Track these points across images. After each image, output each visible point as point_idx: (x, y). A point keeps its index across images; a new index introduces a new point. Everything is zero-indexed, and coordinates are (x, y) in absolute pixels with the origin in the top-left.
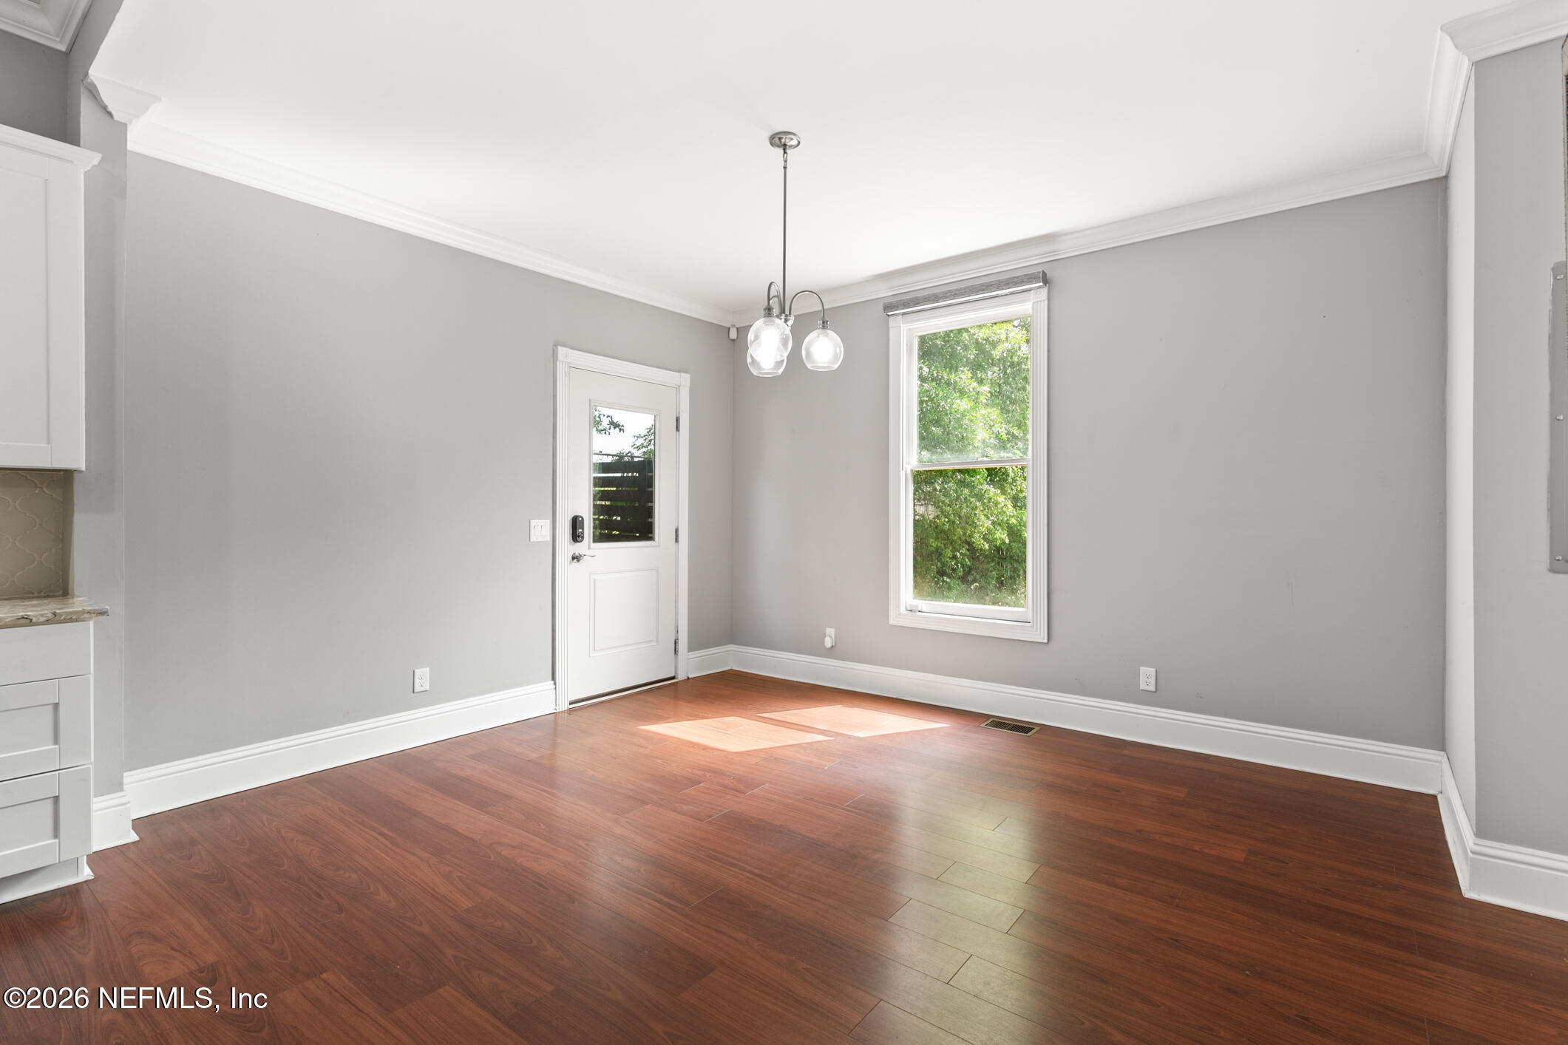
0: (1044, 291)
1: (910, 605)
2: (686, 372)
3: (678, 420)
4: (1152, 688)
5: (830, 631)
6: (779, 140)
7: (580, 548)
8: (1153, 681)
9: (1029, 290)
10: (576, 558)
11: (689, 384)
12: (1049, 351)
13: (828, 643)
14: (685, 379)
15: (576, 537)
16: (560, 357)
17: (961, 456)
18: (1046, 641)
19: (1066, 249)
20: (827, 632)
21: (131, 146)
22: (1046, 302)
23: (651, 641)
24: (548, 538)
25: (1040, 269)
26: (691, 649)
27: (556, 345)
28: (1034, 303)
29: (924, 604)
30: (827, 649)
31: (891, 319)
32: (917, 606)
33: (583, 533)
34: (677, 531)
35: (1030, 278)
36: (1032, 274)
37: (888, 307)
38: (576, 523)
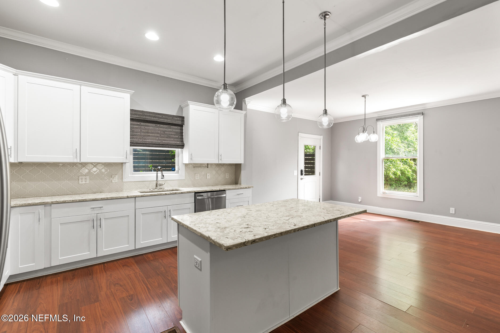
0: (422, 117)
1: (383, 192)
2: (322, 135)
3: (320, 147)
4: (454, 213)
5: (360, 198)
6: (364, 96)
7: (302, 177)
8: (454, 211)
9: (418, 116)
10: (301, 179)
11: (322, 138)
12: (423, 131)
13: (360, 200)
14: (322, 137)
15: (302, 174)
16: (299, 135)
17: (398, 156)
18: (423, 201)
19: (428, 107)
20: (359, 198)
21: (248, 108)
22: (423, 119)
23: (315, 198)
24: (297, 175)
25: (421, 112)
26: (323, 201)
27: (298, 133)
28: (419, 119)
29: (387, 191)
30: (359, 202)
31: (377, 122)
32: (385, 192)
33: (303, 173)
34: (320, 173)
35: (419, 114)
36: (419, 113)
37: (378, 120)
38: (302, 171)
